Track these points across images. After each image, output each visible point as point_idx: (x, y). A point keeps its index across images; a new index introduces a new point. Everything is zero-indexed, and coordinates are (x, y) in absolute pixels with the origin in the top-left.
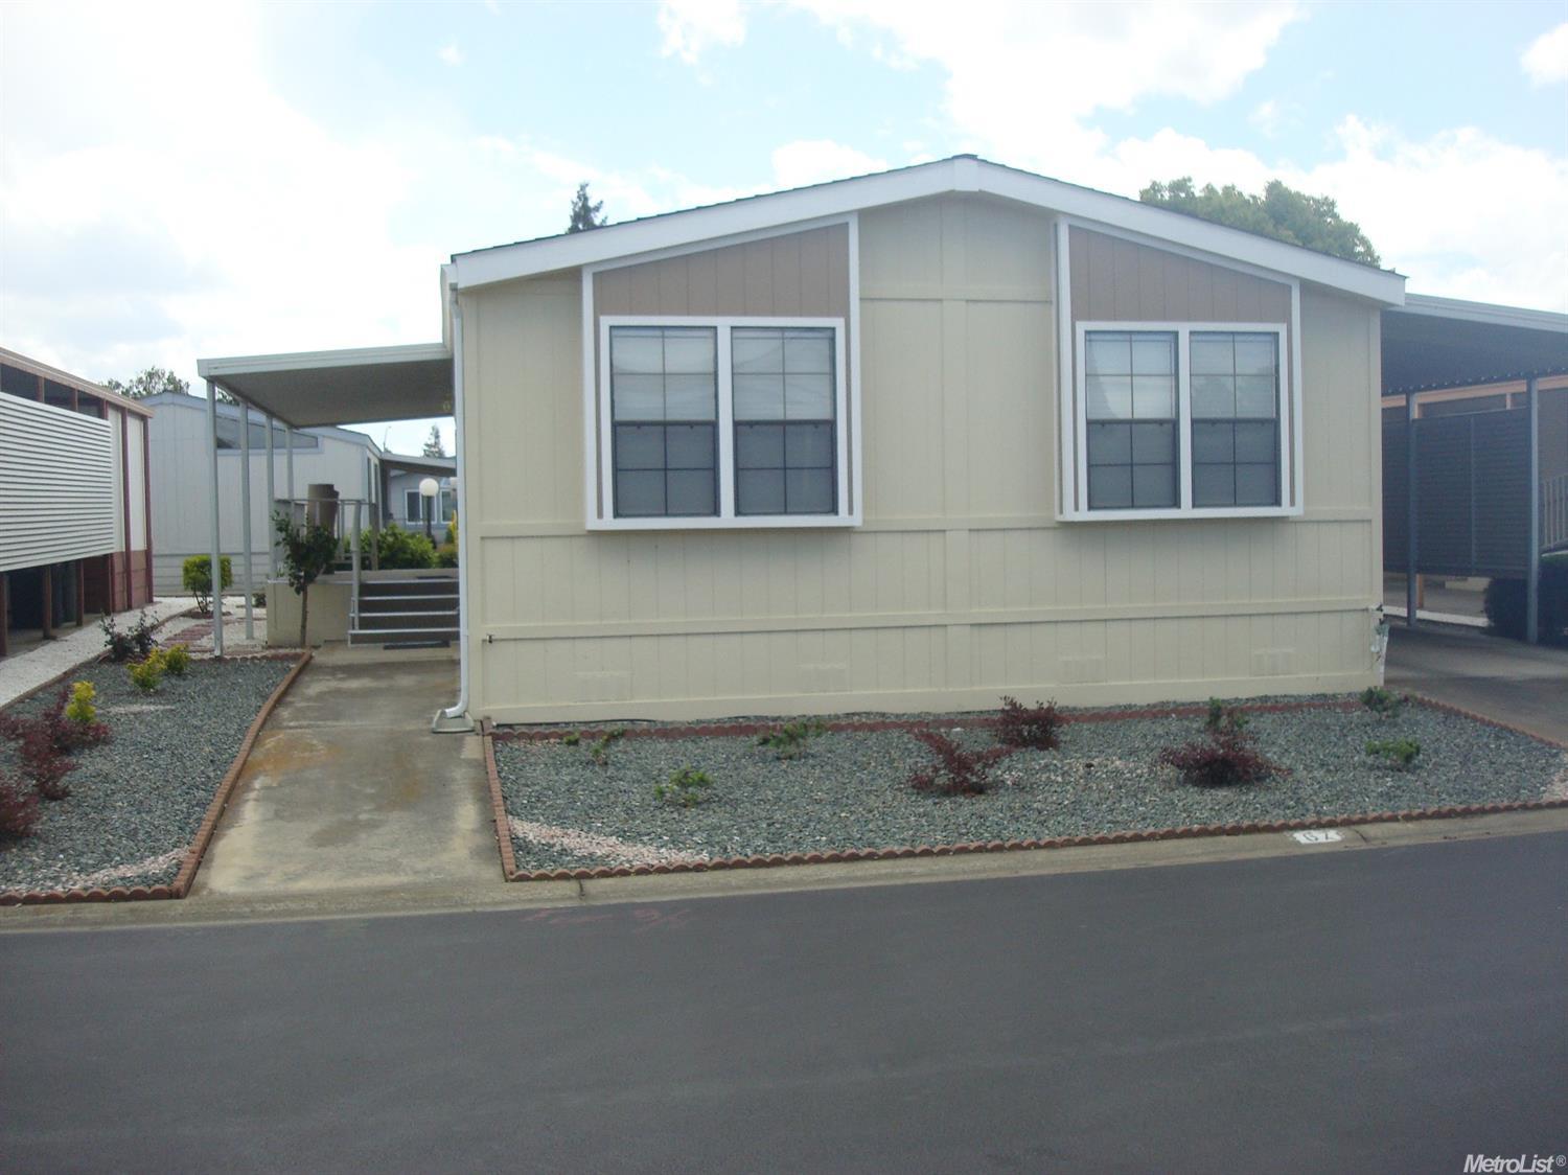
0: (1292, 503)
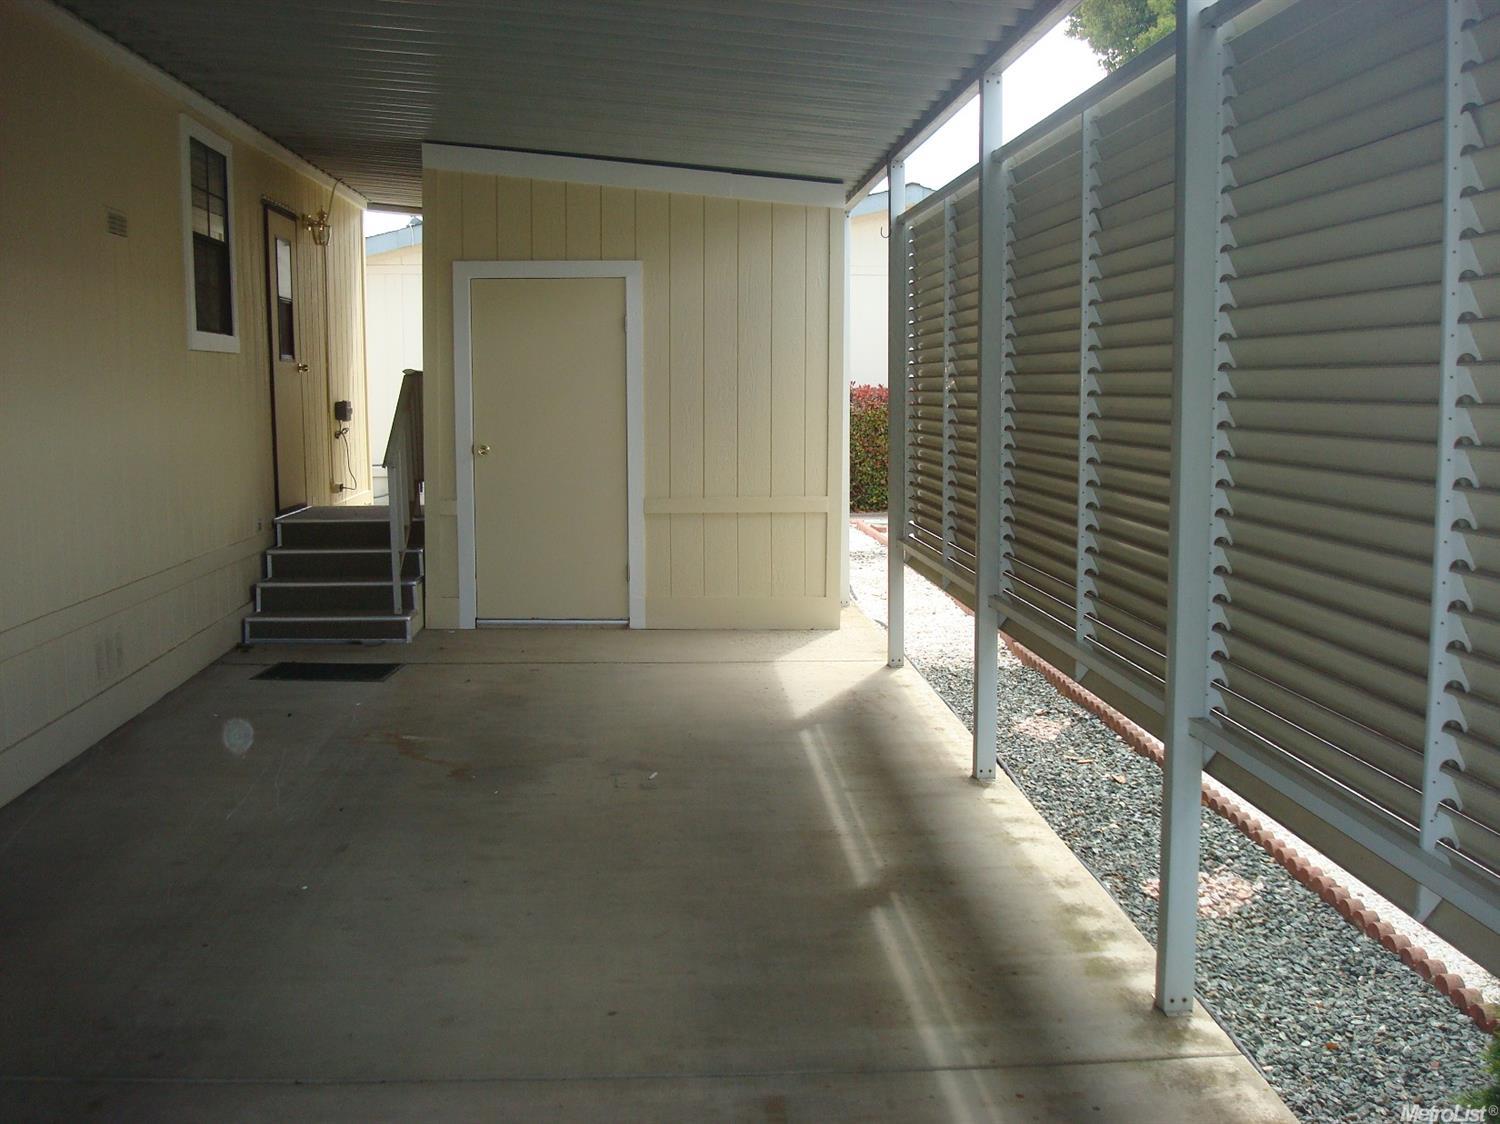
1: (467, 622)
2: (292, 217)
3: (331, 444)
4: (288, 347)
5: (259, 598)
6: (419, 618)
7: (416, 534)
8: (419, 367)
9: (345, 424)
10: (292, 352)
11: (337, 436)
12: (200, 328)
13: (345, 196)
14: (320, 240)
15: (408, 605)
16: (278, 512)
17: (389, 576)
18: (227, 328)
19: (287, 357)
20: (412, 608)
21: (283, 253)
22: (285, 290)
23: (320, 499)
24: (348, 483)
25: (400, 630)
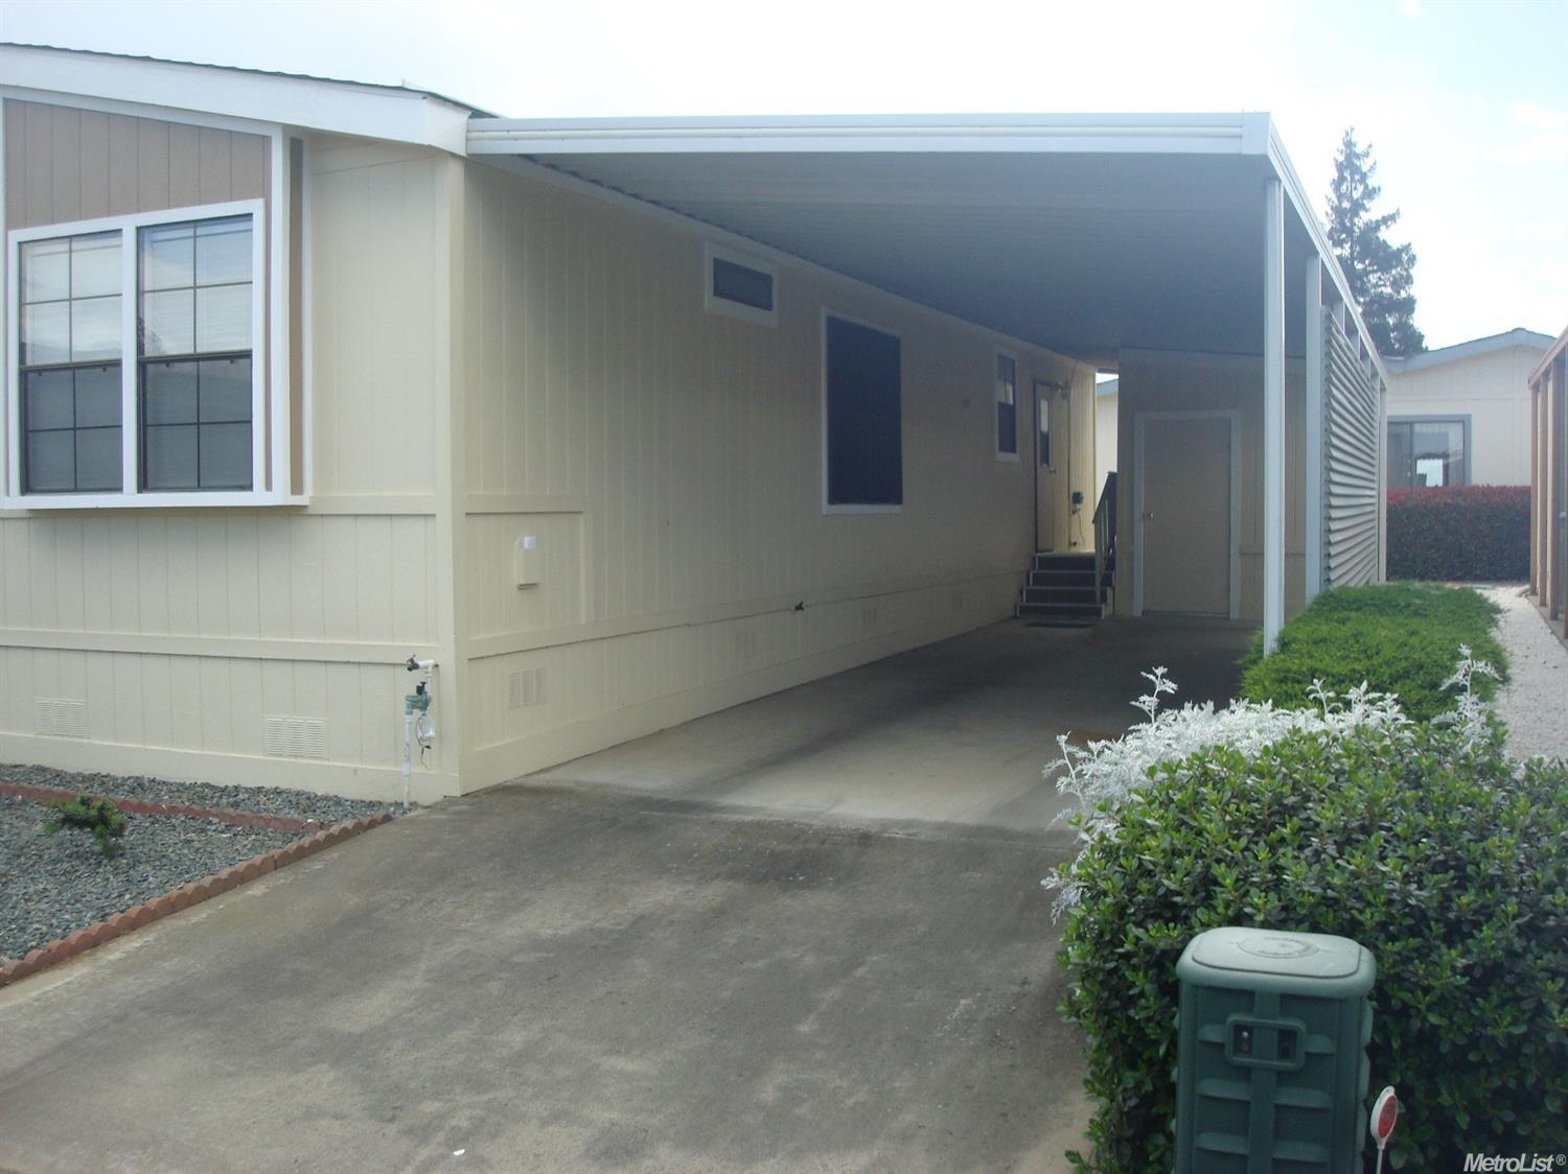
0: (268, 486)
1: (1137, 611)
2: (1049, 385)
3: (1070, 516)
4: (1046, 459)
5: (1024, 594)
6: (1110, 609)
7: (1111, 563)
8: (1115, 470)
9: (1078, 506)
10: (1047, 462)
11: (1074, 512)
12: (1001, 450)
13: (1081, 366)
14: (1066, 396)
15: (1104, 599)
16: (1037, 551)
17: (1093, 584)
18: (1013, 450)
19: (1045, 465)
20: (1106, 600)
21: (1044, 405)
22: (1044, 427)
23: (1061, 549)
24: (1080, 541)
25: (1098, 612)
